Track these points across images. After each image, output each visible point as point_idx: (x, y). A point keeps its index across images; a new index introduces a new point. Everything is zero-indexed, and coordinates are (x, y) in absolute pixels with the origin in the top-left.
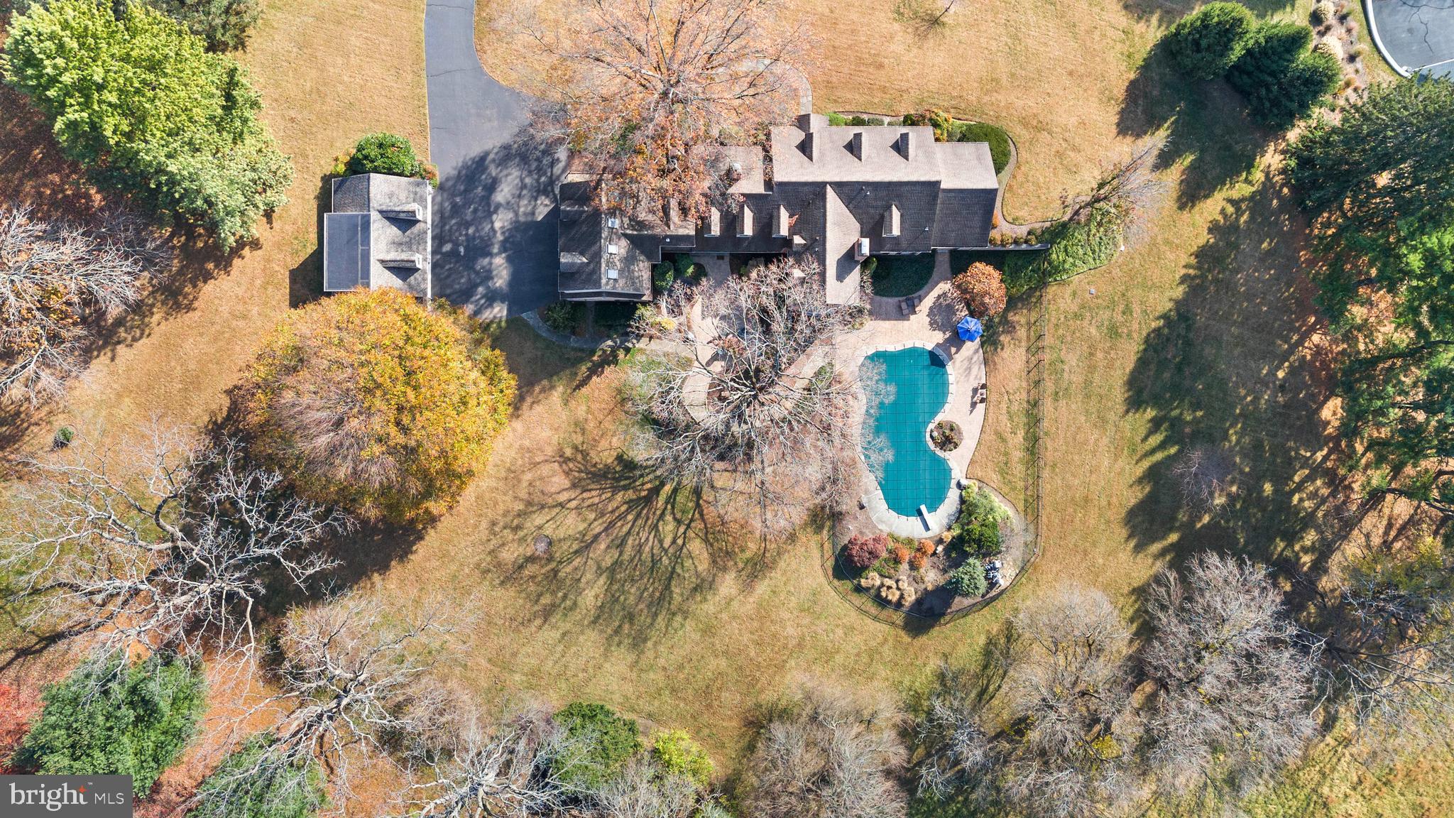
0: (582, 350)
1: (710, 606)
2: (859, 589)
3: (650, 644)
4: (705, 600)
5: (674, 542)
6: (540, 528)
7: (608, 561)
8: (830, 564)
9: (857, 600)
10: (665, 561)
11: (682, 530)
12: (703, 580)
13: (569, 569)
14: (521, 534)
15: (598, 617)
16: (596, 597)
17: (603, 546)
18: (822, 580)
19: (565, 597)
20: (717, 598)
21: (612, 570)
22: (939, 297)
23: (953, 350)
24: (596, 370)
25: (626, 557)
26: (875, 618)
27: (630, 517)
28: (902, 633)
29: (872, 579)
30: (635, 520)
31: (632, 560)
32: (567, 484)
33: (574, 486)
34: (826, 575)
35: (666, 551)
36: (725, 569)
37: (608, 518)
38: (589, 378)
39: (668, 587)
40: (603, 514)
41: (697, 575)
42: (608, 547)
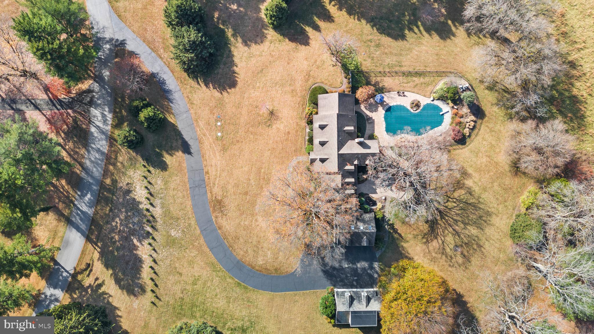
0: (389, 236)
1: (476, 189)
2: (469, 136)
3: (489, 210)
4: (474, 191)
5: (455, 202)
6: (451, 249)
7: (462, 225)
8: (460, 146)
9: (473, 136)
10: (461, 205)
11: (450, 200)
12: (468, 192)
13: (465, 239)
14: (453, 256)
15: (481, 228)
16: (474, 229)
17: (457, 227)
18: (466, 149)
19: (474, 240)
20: (474, 187)
21: (465, 224)
22: (366, 109)
23: (385, 103)
24: (396, 231)
25: (460, 219)
26: (479, 130)
27: (447, 218)
28: (484, 120)
29: (466, 131)
30: (448, 216)
31: (461, 217)
32: (436, 241)
33: (436, 238)
34: (464, 148)
35: (458, 205)
36: (464, 184)
37: (447, 226)
38: (398, 234)
39: (470, 204)
40: (446, 228)
41: (466, 194)
42: (457, 226)
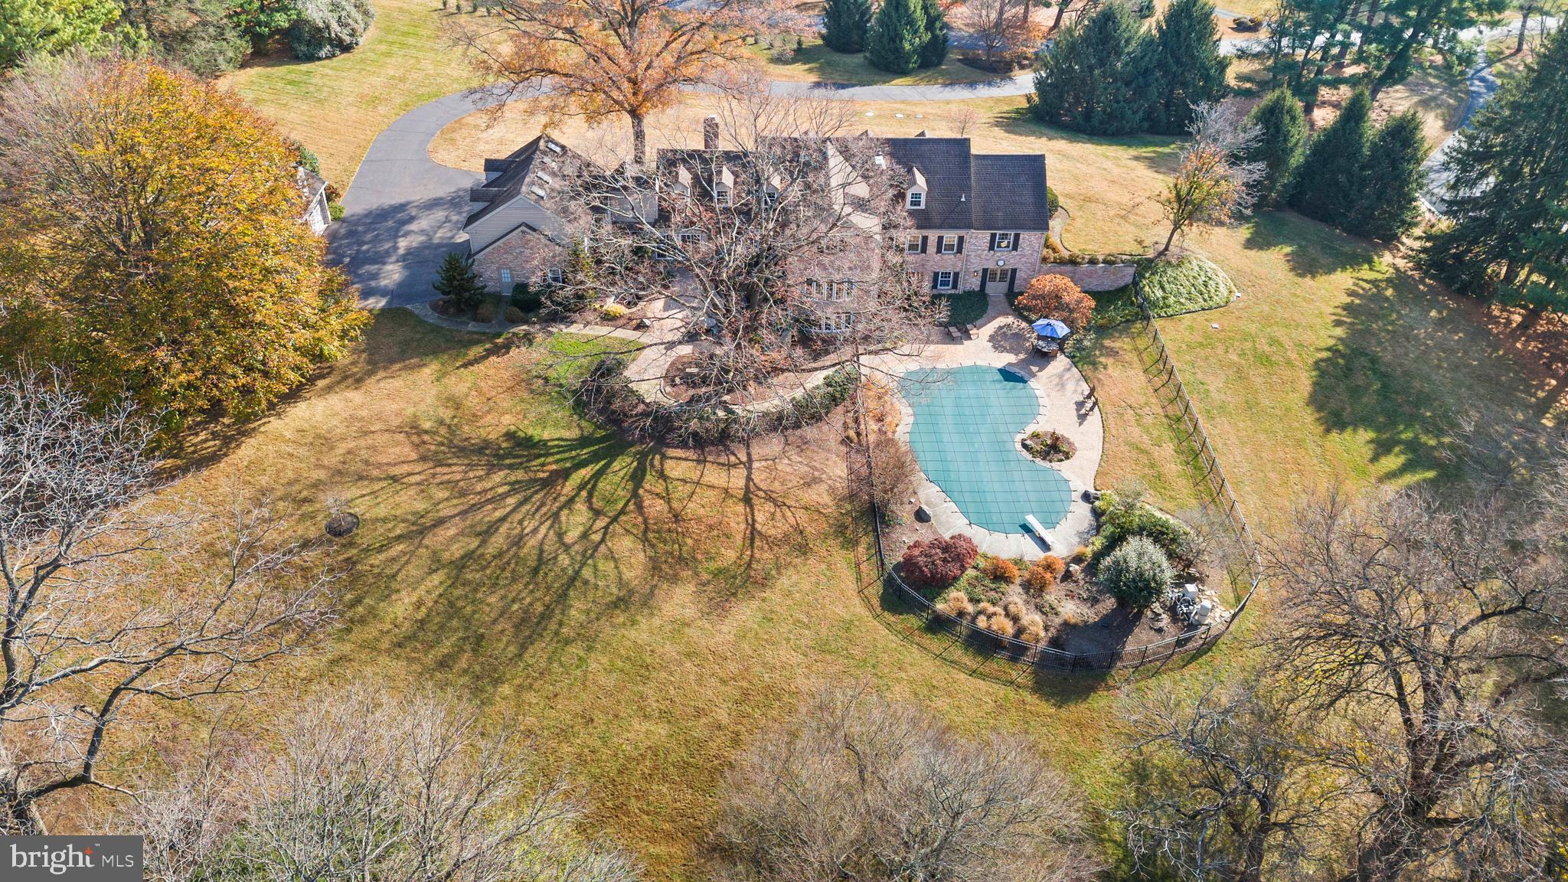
0: (484, 334)
1: (643, 632)
3: (506, 689)
4: (634, 623)
5: (585, 535)
6: (348, 502)
7: (456, 551)
8: (876, 590)
9: (935, 643)
10: (564, 560)
11: (601, 523)
12: (631, 592)
13: (378, 559)
14: (307, 508)
15: (411, 638)
16: (419, 604)
17: (452, 532)
18: (859, 608)
19: (358, 601)
20: (657, 622)
21: (460, 565)
22: (1000, 328)
23: (1034, 369)
24: (496, 351)
25: (490, 550)
26: (973, 673)
27: (511, 501)
28: (1031, 699)
30: (521, 504)
31: (500, 554)
32: (414, 456)
33: (423, 459)
34: (870, 607)
35: (567, 548)
36: (675, 579)
37: (473, 499)
38: (485, 357)
39: (563, 596)
40: (463, 494)
41: (621, 582)
42: (462, 533)
